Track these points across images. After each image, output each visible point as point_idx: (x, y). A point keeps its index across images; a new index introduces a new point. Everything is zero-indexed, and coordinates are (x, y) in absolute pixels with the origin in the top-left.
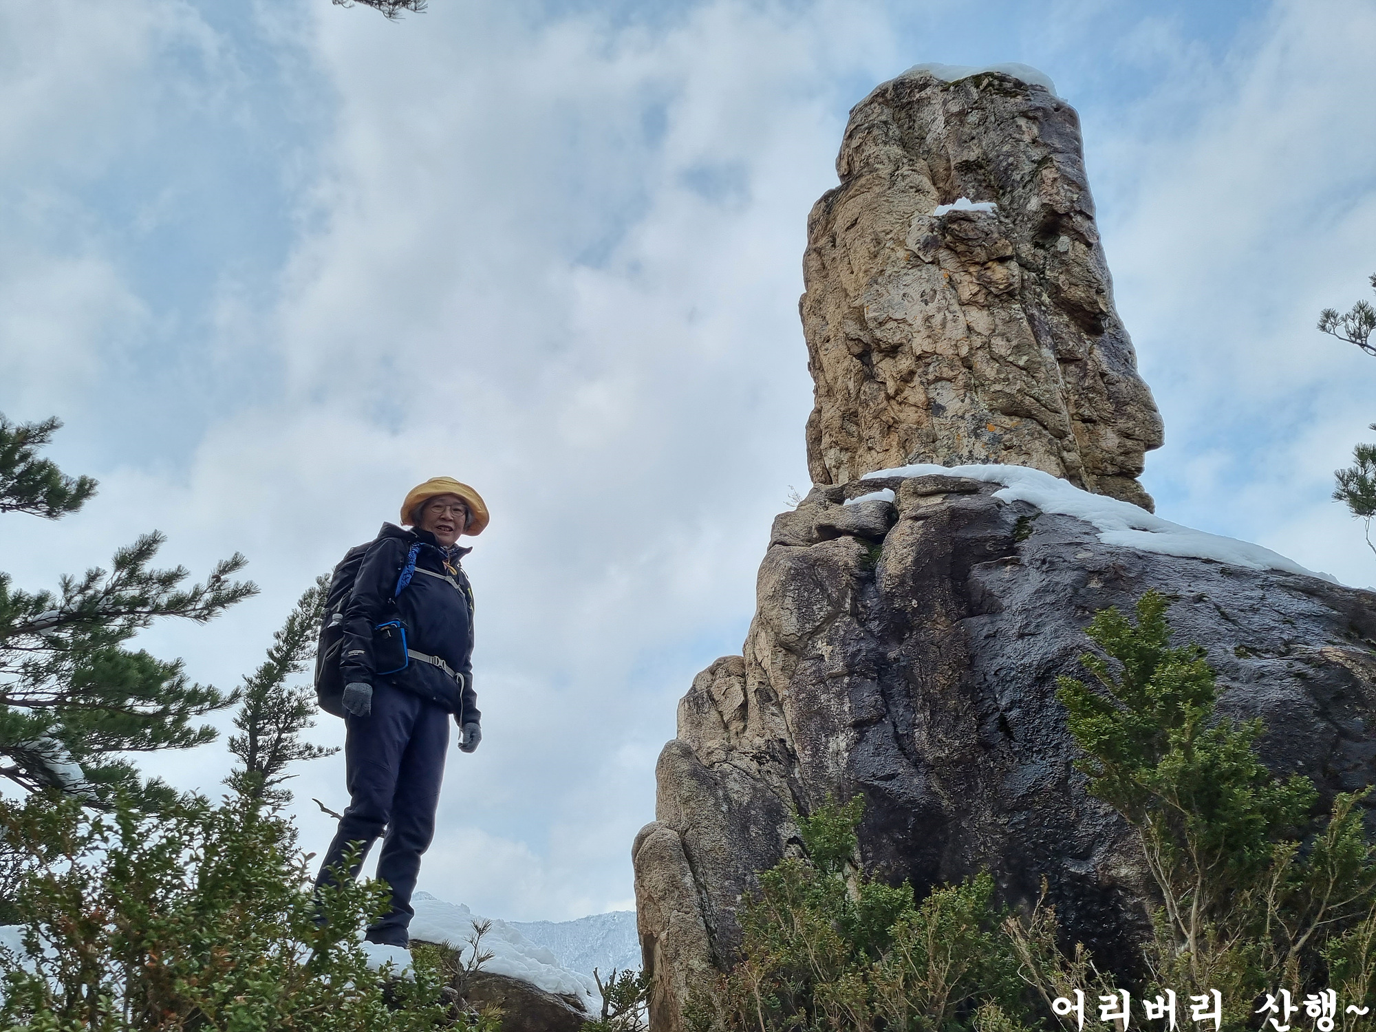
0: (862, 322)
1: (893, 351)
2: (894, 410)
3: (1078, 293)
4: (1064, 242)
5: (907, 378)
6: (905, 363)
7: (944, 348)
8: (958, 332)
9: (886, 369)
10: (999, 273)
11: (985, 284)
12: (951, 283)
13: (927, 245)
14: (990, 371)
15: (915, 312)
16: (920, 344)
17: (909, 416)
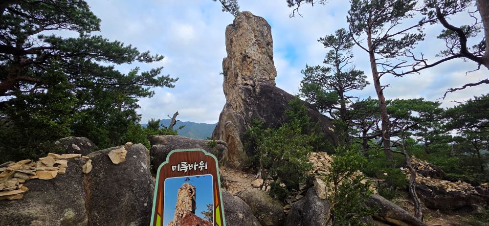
0: (245, 52)
1: (249, 58)
2: (249, 66)
3: (270, 54)
4: (269, 46)
5: (251, 62)
6: (251, 60)
7: (256, 59)
8: (258, 57)
9: (248, 60)
10: (263, 50)
11: (262, 51)
12: (258, 50)
13: (255, 43)
14: (262, 64)
15: (253, 53)
16: (253, 58)
17: (251, 68)
